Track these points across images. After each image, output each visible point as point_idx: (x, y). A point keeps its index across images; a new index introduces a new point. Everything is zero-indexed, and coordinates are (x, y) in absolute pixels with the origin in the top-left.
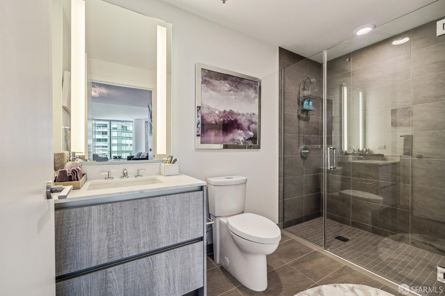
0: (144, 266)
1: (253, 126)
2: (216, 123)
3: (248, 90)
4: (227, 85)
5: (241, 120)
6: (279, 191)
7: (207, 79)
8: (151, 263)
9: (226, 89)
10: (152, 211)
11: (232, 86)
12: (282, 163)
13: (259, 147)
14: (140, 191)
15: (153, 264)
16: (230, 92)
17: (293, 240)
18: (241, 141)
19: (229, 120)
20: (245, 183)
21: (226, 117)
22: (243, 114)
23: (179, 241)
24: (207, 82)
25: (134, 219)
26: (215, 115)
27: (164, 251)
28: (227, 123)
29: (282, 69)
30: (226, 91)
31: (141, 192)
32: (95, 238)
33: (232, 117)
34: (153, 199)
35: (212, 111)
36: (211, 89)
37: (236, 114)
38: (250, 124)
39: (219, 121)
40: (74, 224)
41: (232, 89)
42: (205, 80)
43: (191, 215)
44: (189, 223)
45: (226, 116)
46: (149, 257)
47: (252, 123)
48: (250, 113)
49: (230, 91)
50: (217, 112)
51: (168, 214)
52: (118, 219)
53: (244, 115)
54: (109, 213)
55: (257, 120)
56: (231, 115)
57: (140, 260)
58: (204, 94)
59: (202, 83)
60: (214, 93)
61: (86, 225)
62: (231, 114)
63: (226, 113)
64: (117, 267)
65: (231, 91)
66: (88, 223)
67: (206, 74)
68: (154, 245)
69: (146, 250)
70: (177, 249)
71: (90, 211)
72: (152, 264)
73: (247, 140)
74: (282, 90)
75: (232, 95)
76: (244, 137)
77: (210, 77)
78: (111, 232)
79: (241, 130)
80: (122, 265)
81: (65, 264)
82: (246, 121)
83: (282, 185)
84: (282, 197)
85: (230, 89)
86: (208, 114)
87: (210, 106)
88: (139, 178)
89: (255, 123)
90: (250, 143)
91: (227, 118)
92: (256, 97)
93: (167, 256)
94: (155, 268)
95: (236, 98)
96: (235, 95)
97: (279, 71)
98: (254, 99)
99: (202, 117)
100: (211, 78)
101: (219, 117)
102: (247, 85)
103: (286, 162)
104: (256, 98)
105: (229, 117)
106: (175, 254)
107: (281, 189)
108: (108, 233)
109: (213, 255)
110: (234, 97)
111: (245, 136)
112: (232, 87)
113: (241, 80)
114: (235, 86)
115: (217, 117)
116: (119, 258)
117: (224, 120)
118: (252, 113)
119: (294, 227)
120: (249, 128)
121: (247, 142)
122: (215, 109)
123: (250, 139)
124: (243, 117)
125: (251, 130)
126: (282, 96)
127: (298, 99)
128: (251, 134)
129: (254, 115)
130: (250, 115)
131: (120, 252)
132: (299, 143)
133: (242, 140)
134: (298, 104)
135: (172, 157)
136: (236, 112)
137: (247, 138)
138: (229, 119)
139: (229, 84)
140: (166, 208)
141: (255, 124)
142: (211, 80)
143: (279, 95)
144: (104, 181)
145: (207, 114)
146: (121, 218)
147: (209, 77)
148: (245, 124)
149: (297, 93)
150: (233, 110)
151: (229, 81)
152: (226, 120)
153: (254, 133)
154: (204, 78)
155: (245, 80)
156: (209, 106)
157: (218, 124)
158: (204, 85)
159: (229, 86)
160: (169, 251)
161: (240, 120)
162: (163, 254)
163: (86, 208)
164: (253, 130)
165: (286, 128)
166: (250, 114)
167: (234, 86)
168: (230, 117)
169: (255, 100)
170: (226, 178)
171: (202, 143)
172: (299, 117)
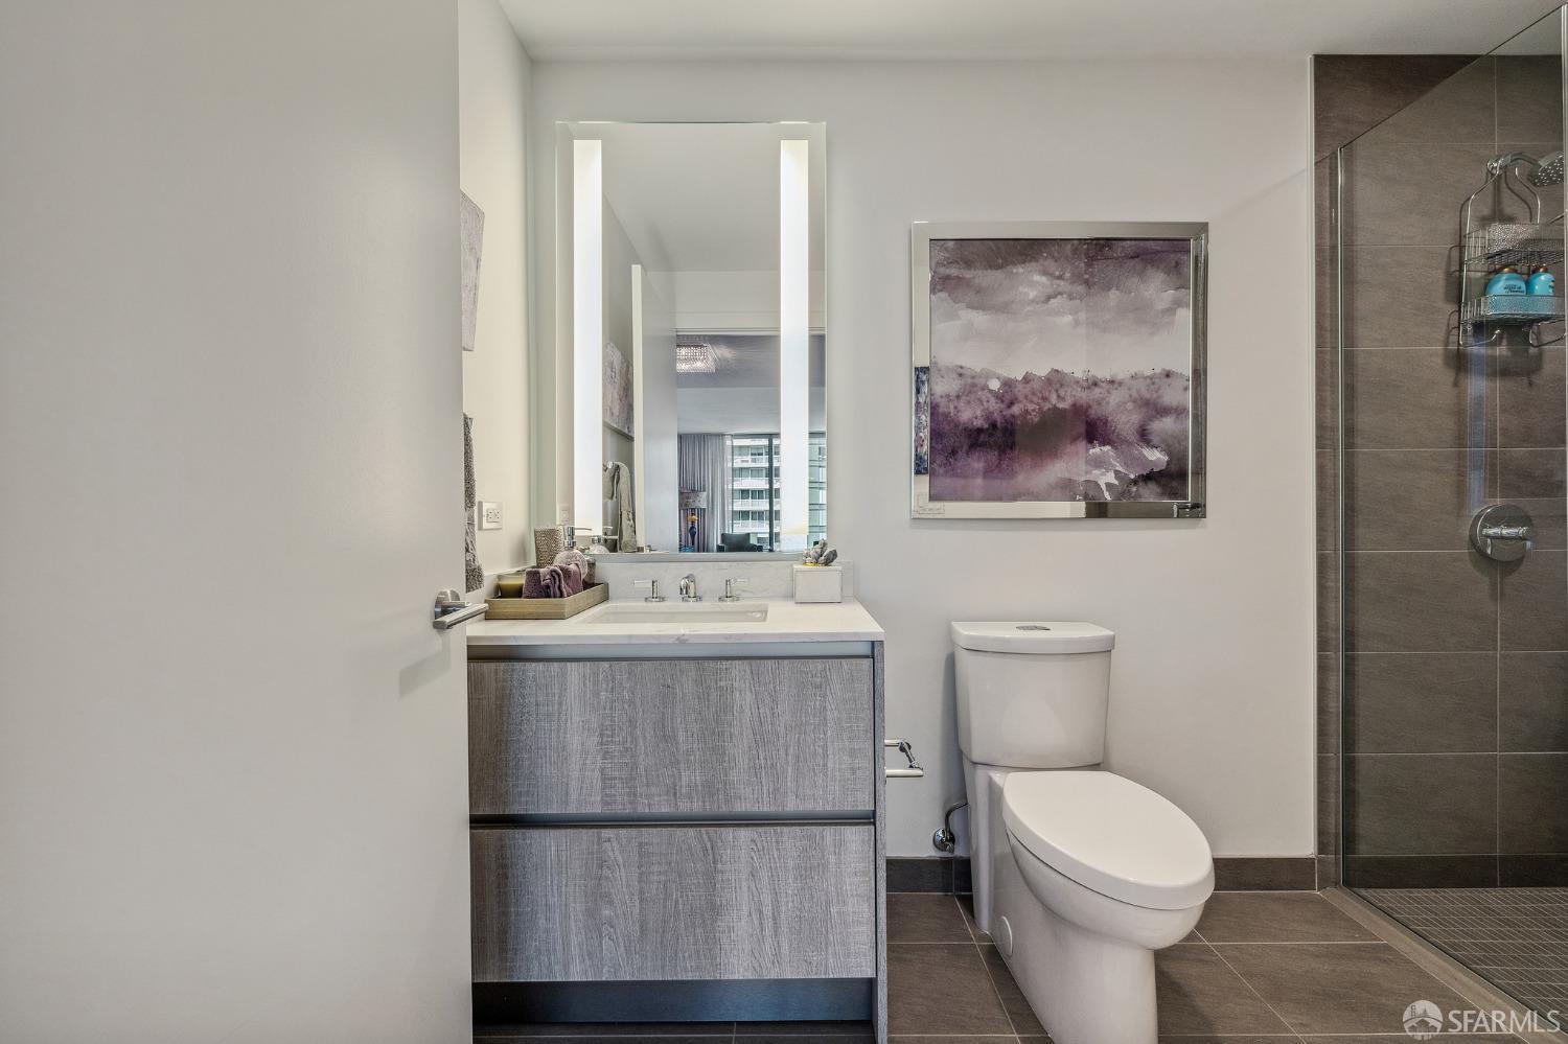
0: (690, 848)
1: (1164, 425)
2: (994, 426)
3: (1136, 280)
4: (1037, 278)
5: (1104, 403)
6: (1322, 711)
7: (953, 271)
8: (709, 846)
9: (1032, 294)
10: (711, 698)
11: (1060, 277)
12: (1337, 581)
13: (1197, 510)
14: (678, 639)
15: (713, 854)
16: (1052, 301)
17: (1387, 948)
18: (1104, 487)
19: (1045, 409)
20: (1105, 651)
21: (1035, 399)
22: (1112, 382)
23: (792, 806)
24: (953, 282)
25: (663, 713)
26: (984, 395)
27: (747, 825)
28: (1036, 420)
29: (1335, 153)
30: (1033, 301)
31: (681, 641)
32: (574, 741)
33: (1059, 396)
34: (712, 664)
35: (976, 381)
36: (968, 307)
37: (1078, 382)
38: (1151, 419)
39: (1004, 416)
40: (533, 700)
41: (1060, 289)
42: (946, 279)
43: (829, 733)
44: (825, 756)
45: (1034, 394)
46: (703, 830)
47: (1163, 411)
48: (1148, 373)
49: (1049, 298)
50: (995, 385)
51: (755, 715)
52: (626, 706)
53: (1120, 384)
54: (604, 686)
55: (1189, 399)
56: (1057, 391)
57: (679, 832)
58: (940, 327)
59: (933, 290)
60: (979, 319)
61: (556, 707)
62: (1058, 385)
63: (1036, 385)
64: (622, 832)
65: (1055, 297)
66: (560, 704)
67: (947, 255)
68: (715, 798)
69: (695, 807)
70: (785, 829)
71: (564, 674)
72: (710, 852)
73: (1135, 482)
74: (1334, 248)
75: (1058, 313)
76: (1117, 473)
77: (966, 263)
78: (608, 737)
79: (1103, 444)
80: (634, 832)
81: (516, 790)
82: (1130, 406)
83: (1337, 682)
84: (1336, 740)
85: (1050, 291)
86: (958, 397)
87: (964, 365)
88: (729, 603)
89: (1179, 412)
90: (1150, 495)
91: (1038, 404)
92: (1178, 304)
93: (753, 841)
94: (719, 866)
95: (1077, 323)
96: (1074, 312)
97: (1316, 164)
98: (1170, 311)
99: (934, 408)
100: (968, 264)
101: (1002, 402)
102: (1132, 263)
103: (1366, 581)
104: (1179, 306)
105: (1045, 399)
106: (777, 842)
107: (1332, 705)
108: (602, 735)
109: (970, 899)
110: (1069, 318)
111: (1126, 465)
112: (1058, 282)
113: (1103, 246)
114: (1073, 275)
115: (993, 400)
116: (628, 810)
117: (1027, 412)
118: (1158, 371)
119: (1417, 893)
120: (1144, 436)
121: (1134, 489)
122: (988, 376)
123: (1149, 478)
124: (1115, 392)
125: (1155, 440)
126: (1334, 277)
127: (1448, 274)
128: (1156, 457)
129: (1169, 380)
130: (1148, 381)
131: (629, 794)
132: (1461, 490)
133: (1109, 486)
134: (1448, 298)
135: (825, 544)
136: (1079, 374)
137: (1132, 476)
138: (1046, 406)
139: (1045, 273)
140: (749, 697)
141: (1174, 416)
142: (968, 274)
143: (1320, 273)
144: (640, 605)
145: (953, 394)
146: (632, 703)
147: (964, 265)
148: (1125, 421)
149: (1445, 245)
150: (1066, 368)
151: (1046, 263)
152: (1034, 410)
153: (1169, 453)
154: (942, 270)
155: (1124, 243)
156: (961, 367)
157: (999, 424)
158: (943, 295)
159: (1044, 279)
160: (760, 829)
161: (1099, 404)
162: (744, 834)
163: (556, 664)
164: (1164, 441)
165: (1364, 420)
166: (1151, 378)
167: (1068, 275)
168: (1054, 398)
169: (1174, 314)
170: (1023, 628)
171: (933, 498)
172: (1459, 362)
